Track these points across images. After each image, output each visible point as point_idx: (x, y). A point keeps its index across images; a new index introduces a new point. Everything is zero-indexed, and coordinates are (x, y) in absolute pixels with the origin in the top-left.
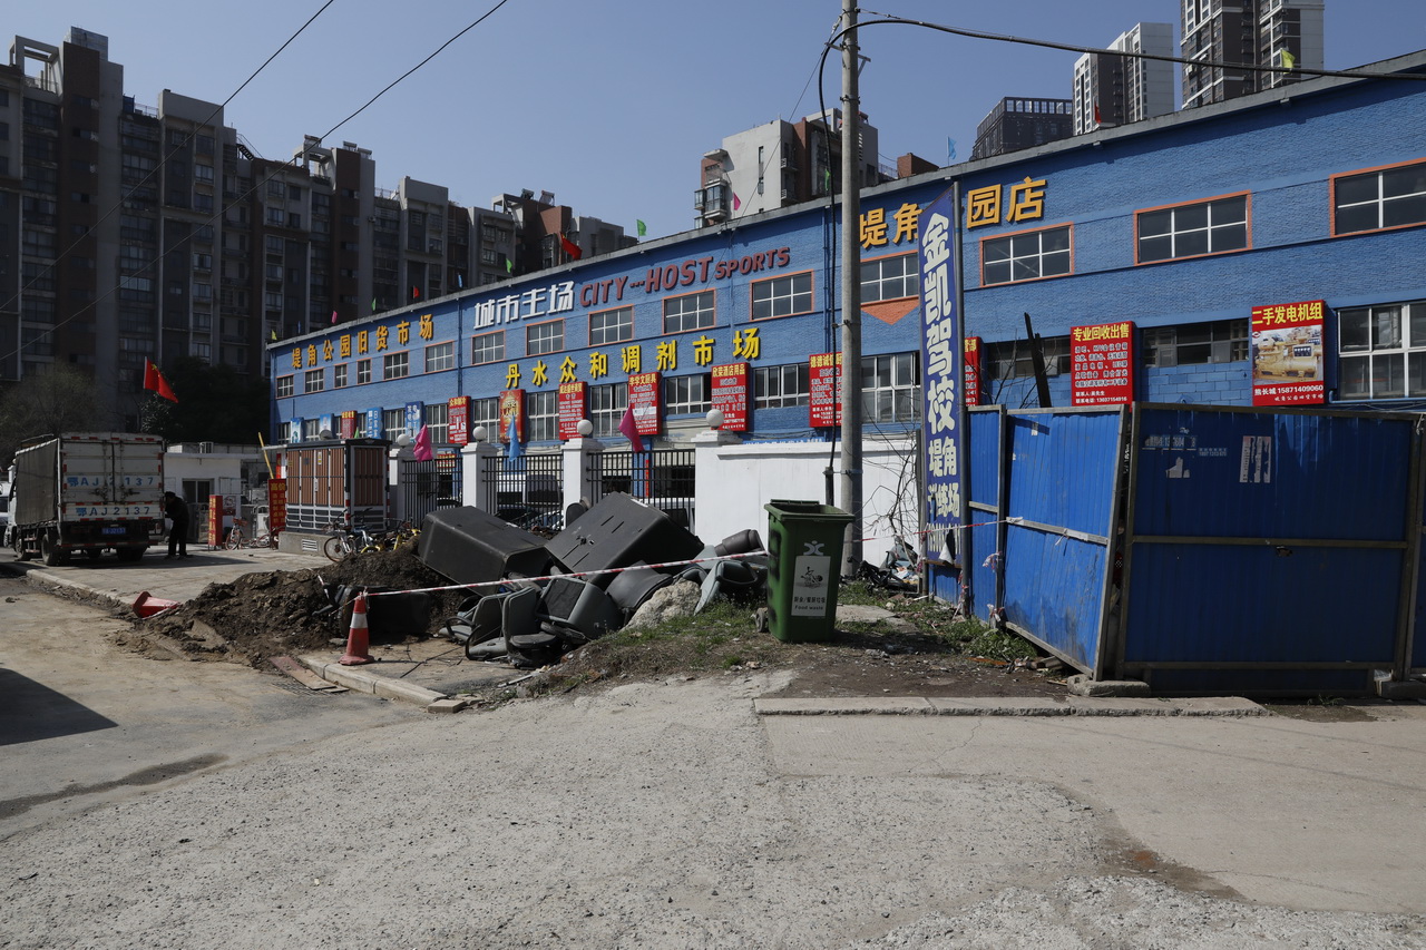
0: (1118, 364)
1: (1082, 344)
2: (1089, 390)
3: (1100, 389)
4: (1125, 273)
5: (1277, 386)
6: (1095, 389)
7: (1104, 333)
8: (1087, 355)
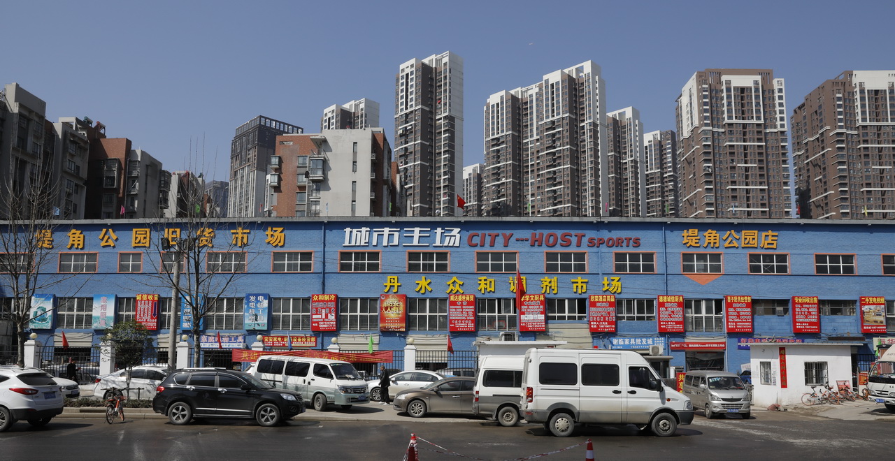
0: (813, 313)
1: (798, 304)
2: (802, 323)
3: (806, 323)
4: (811, 277)
5: (871, 326)
6: (805, 323)
7: (807, 300)
8: (800, 308)
